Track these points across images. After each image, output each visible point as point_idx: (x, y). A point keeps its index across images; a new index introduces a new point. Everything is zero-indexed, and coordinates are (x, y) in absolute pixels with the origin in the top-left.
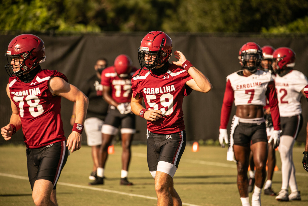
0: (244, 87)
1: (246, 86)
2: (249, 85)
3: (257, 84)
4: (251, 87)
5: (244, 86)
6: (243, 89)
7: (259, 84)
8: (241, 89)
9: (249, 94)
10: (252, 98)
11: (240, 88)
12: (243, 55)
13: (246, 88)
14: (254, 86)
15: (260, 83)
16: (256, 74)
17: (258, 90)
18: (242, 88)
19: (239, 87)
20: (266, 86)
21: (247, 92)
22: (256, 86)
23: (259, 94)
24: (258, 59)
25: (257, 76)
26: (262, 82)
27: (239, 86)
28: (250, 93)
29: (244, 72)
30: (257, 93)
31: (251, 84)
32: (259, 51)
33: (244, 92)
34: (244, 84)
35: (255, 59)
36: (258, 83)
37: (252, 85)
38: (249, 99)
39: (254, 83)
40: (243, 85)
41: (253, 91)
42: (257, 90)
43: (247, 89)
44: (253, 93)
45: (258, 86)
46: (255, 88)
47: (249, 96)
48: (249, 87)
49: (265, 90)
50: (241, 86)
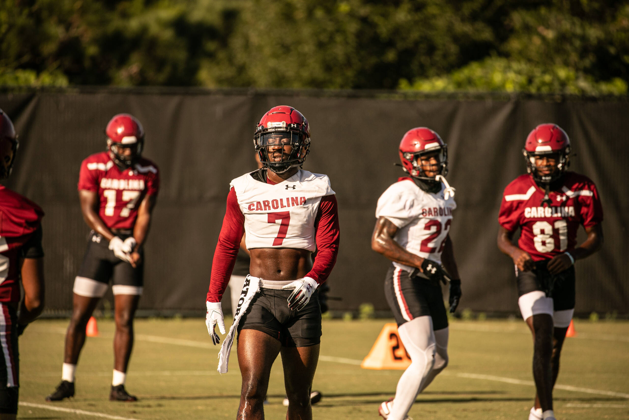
0: (265, 206)
1: (271, 205)
2: (276, 201)
3: (295, 201)
4: (282, 206)
5: (267, 204)
6: (264, 211)
7: (299, 201)
8: (259, 211)
9: (278, 224)
10: (283, 233)
11: (258, 209)
13: (269, 207)
14: (289, 206)
15: (301, 198)
17: (297, 214)
18: (261, 208)
19: (254, 207)
20: (316, 205)
21: (272, 217)
22: (293, 204)
23: (300, 223)
25: (297, 183)
26: (308, 196)
27: (255, 203)
28: (279, 221)
29: (267, 173)
30: (296, 223)
31: (281, 200)
33: (265, 218)
34: (265, 199)
36: (297, 198)
37: (285, 203)
38: (276, 236)
39: (288, 199)
40: (264, 202)
42: (293, 213)
43: (272, 211)
44: (285, 222)
45: (298, 205)
46: (291, 209)
47: (276, 228)
48: (277, 207)
49: (314, 214)
50: (259, 203)
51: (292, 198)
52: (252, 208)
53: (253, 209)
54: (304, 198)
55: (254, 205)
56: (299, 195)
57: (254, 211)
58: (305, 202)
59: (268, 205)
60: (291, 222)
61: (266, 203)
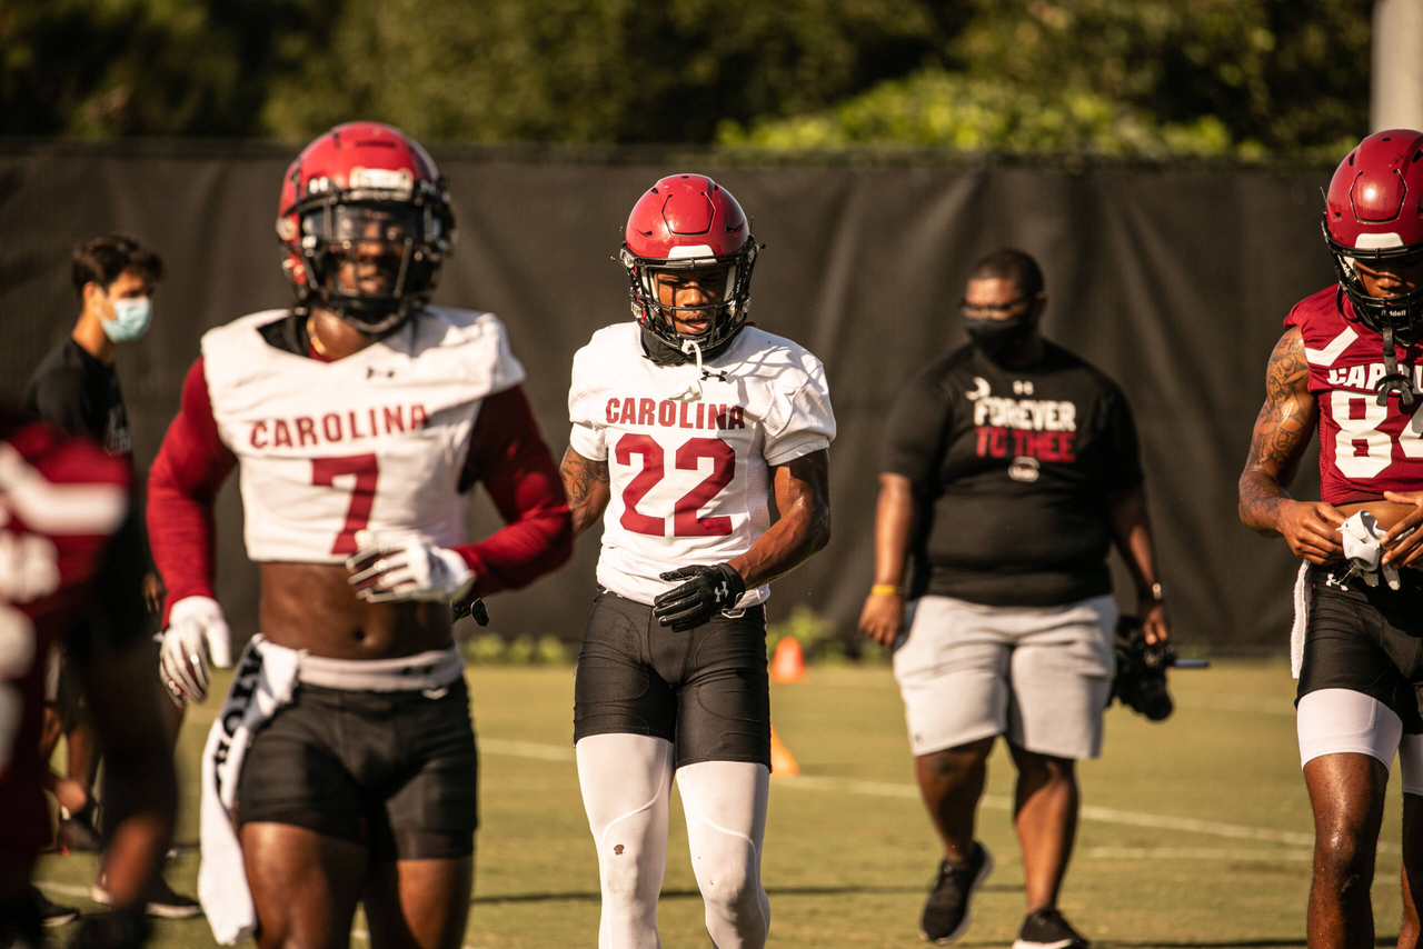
0: (302, 433)
1: (319, 429)
2: (338, 419)
3: (393, 419)
4: (355, 435)
5: (305, 428)
6: (296, 451)
7: (407, 420)
8: (283, 450)
9: (342, 490)
10: (359, 514)
11: (278, 442)
12: (308, 208)
13: (315, 441)
14: (375, 433)
15: (413, 409)
16: (396, 349)
17: (404, 460)
18: (288, 441)
19: (267, 436)
20: (461, 430)
21: (325, 471)
22: (389, 430)
23: (413, 487)
24: (419, 241)
25: (400, 361)
26: (434, 401)
27: (271, 426)
28: (348, 482)
29: (311, 326)
30: (395, 487)
31: (352, 416)
32: (425, 186)
33: (305, 472)
34: (301, 413)
35: (400, 239)
36: (399, 409)
37: (363, 425)
38: (339, 524)
39: (372, 413)
40: (299, 422)
41: (367, 469)
42: (389, 457)
43: (326, 449)
44: (366, 485)
45: (402, 428)
46: (382, 445)
47: (339, 500)
48: (339, 437)
49: (455, 456)
50: (281, 424)
51: (387, 411)
52: (261, 436)
53: (265, 443)
54: (421, 408)
55: (265, 429)
56: (406, 400)
57: (270, 450)
58: (427, 422)
59: (310, 431)
60: (385, 483)
61: (305, 425)
